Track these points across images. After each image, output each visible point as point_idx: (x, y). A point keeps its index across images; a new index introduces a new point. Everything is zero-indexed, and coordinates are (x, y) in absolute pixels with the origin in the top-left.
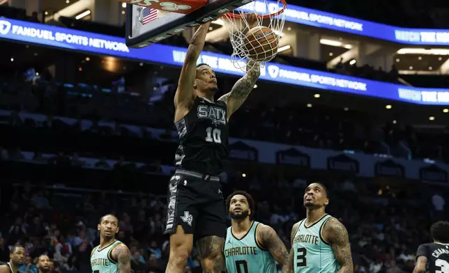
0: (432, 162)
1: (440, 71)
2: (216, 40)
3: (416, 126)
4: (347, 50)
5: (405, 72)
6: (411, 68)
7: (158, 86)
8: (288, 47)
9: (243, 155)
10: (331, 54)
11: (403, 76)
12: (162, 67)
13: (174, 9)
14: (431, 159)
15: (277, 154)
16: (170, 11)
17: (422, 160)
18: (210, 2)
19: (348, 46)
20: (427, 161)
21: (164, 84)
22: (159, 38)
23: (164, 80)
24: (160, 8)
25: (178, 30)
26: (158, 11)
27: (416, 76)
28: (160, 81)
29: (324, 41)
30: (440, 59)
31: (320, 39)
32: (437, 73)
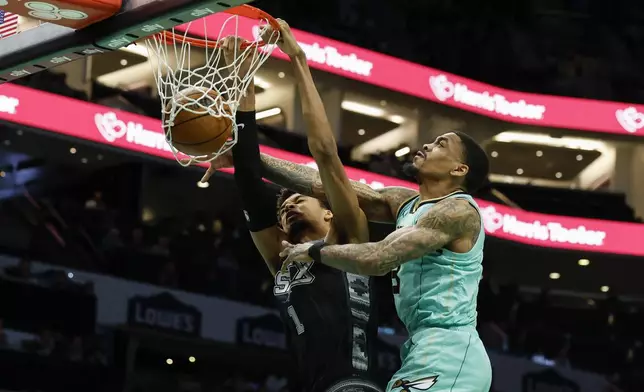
0: (549, 363)
1: (578, 182)
2: (134, 87)
3: (523, 289)
4: (395, 126)
5: (509, 180)
6: (520, 171)
7: (9, 169)
8: (277, 111)
9: (173, 320)
10: (362, 132)
11: (502, 187)
12: (20, 133)
13: (52, 17)
14: (548, 357)
15: (240, 324)
16: (44, 21)
17: (530, 357)
18: (128, 8)
19: (396, 119)
20: (539, 360)
21: (22, 166)
22: (18, 73)
23: (23, 157)
24: (25, 12)
25: (57, 60)
26: (20, 19)
27: (528, 188)
28: (14, 159)
29: (349, 105)
30: (580, 158)
31: (341, 100)
32: (572, 186)
